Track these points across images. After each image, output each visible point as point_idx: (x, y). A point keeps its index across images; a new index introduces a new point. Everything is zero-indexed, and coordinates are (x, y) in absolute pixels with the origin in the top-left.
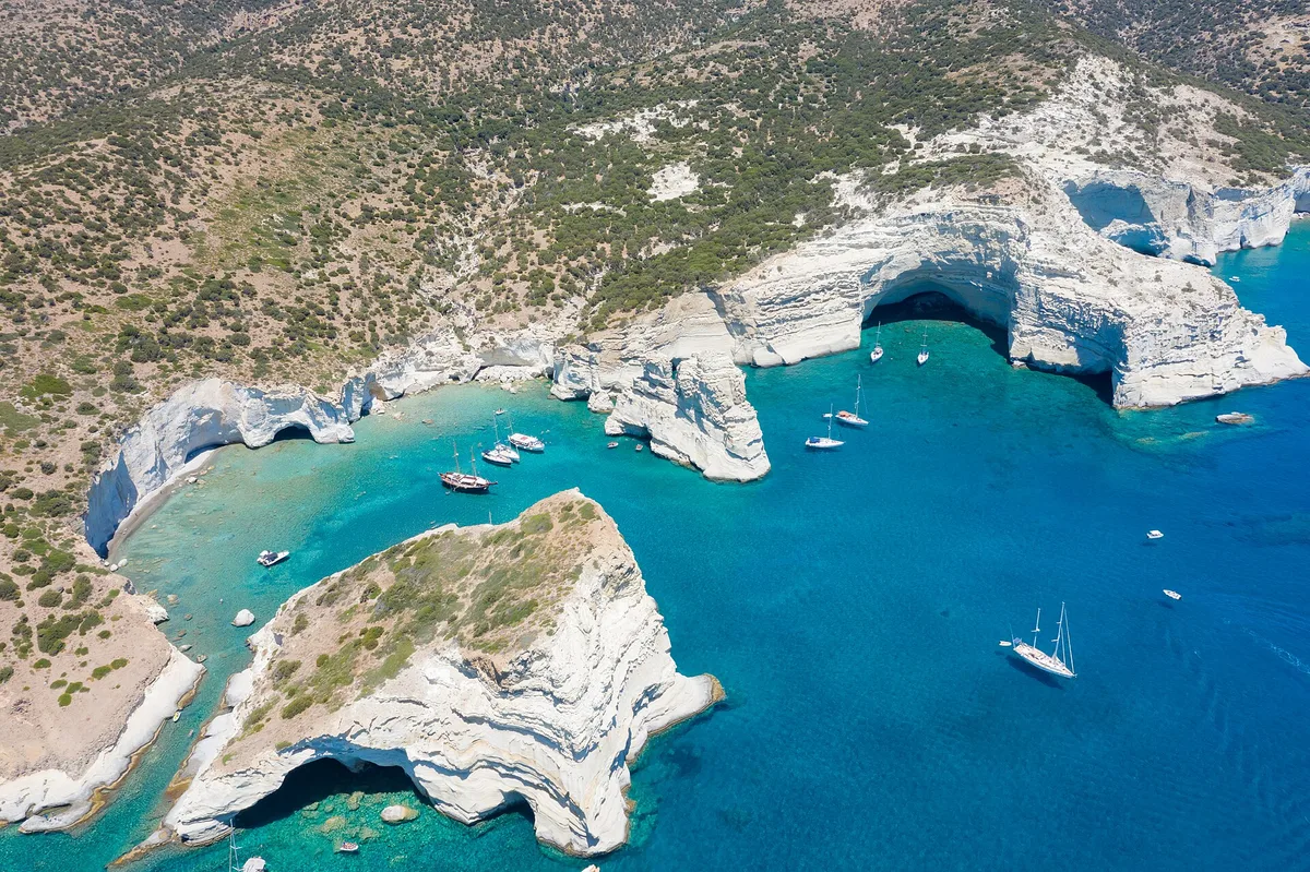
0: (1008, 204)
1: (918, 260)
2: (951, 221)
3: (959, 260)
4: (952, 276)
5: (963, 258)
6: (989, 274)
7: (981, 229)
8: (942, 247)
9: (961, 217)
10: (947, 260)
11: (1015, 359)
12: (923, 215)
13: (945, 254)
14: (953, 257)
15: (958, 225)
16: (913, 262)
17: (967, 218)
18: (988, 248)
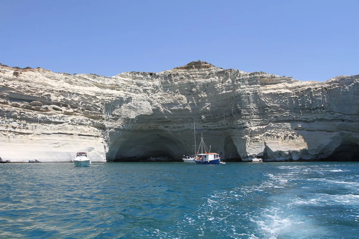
0: (208, 67)
1: (150, 108)
2: (171, 80)
3: (180, 110)
4: (175, 125)
5: (182, 108)
6: (203, 117)
7: (192, 85)
8: (166, 100)
9: (178, 78)
10: (171, 110)
11: (252, 157)
12: (151, 74)
13: (170, 105)
14: (175, 108)
15: (176, 83)
16: (147, 108)
17: (182, 78)
18: (199, 98)
